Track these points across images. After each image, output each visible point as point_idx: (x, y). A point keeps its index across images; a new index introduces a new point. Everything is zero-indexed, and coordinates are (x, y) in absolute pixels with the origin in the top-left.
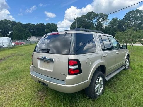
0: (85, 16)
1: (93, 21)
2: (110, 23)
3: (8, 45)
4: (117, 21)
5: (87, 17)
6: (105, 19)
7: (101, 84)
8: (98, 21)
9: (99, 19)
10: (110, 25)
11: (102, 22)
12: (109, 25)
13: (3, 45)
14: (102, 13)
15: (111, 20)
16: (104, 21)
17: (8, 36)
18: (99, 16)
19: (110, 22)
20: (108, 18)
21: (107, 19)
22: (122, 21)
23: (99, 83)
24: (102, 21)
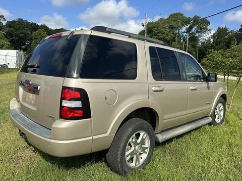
0: (164, 20)
1: (180, 31)
2: (213, 36)
3: (17, 65)
6: (204, 28)
7: (143, 146)
8: (190, 31)
9: (191, 28)
10: (212, 40)
11: (197, 35)
12: (209, 40)
13: (9, 64)
14: (198, 17)
16: (200, 32)
17: (22, 49)
18: (192, 22)
19: (212, 34)
20: (209, 27)
21: (207, 28)
22: (236, 33)
23: (138, 144)
24: (198, 32)
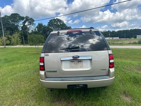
0: (8, 16)
1: (19, 24)
2: (37, 27)
4: (43, 26)
5: (11, 18)
6: (32, 23)
8: (24, 24)
9: (25, 22)
10: (37, 29)
12: (35, 29)
14: (28, 17)
15: (37, 25)
18: (25, 19)
21: (33, 23)
22: (47, 26)
24: (29, 25)
